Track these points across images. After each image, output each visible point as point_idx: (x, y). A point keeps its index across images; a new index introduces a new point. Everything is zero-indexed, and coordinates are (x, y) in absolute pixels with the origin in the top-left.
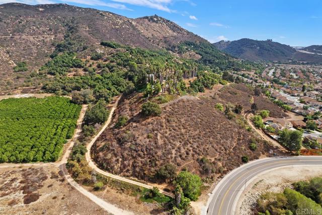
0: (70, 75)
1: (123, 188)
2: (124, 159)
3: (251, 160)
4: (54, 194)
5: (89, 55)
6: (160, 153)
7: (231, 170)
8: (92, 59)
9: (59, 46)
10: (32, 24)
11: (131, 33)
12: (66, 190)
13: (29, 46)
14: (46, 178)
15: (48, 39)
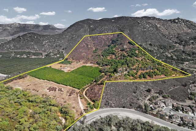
0: (109, 58)
1: (86, 100)
2: (90, 94)
3: (127, 108)
4: (74, 96)
5: (120, 48)
6: (98, 95)
7: (116, 108)
8: (121, 50)
9: (113, 41)
10: (106, 30)
11: (153, 33)
12: (76, 96)
13: (102, 41)
14: (75, 93)
15: (110, 37)
